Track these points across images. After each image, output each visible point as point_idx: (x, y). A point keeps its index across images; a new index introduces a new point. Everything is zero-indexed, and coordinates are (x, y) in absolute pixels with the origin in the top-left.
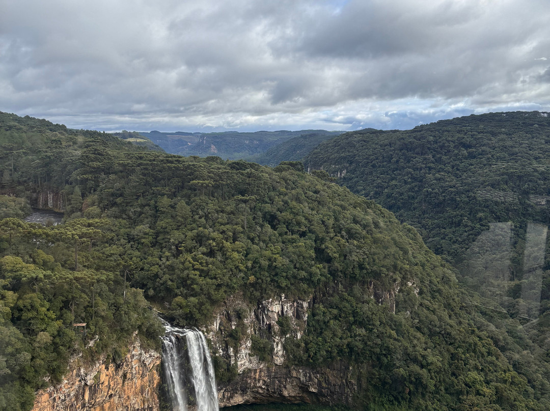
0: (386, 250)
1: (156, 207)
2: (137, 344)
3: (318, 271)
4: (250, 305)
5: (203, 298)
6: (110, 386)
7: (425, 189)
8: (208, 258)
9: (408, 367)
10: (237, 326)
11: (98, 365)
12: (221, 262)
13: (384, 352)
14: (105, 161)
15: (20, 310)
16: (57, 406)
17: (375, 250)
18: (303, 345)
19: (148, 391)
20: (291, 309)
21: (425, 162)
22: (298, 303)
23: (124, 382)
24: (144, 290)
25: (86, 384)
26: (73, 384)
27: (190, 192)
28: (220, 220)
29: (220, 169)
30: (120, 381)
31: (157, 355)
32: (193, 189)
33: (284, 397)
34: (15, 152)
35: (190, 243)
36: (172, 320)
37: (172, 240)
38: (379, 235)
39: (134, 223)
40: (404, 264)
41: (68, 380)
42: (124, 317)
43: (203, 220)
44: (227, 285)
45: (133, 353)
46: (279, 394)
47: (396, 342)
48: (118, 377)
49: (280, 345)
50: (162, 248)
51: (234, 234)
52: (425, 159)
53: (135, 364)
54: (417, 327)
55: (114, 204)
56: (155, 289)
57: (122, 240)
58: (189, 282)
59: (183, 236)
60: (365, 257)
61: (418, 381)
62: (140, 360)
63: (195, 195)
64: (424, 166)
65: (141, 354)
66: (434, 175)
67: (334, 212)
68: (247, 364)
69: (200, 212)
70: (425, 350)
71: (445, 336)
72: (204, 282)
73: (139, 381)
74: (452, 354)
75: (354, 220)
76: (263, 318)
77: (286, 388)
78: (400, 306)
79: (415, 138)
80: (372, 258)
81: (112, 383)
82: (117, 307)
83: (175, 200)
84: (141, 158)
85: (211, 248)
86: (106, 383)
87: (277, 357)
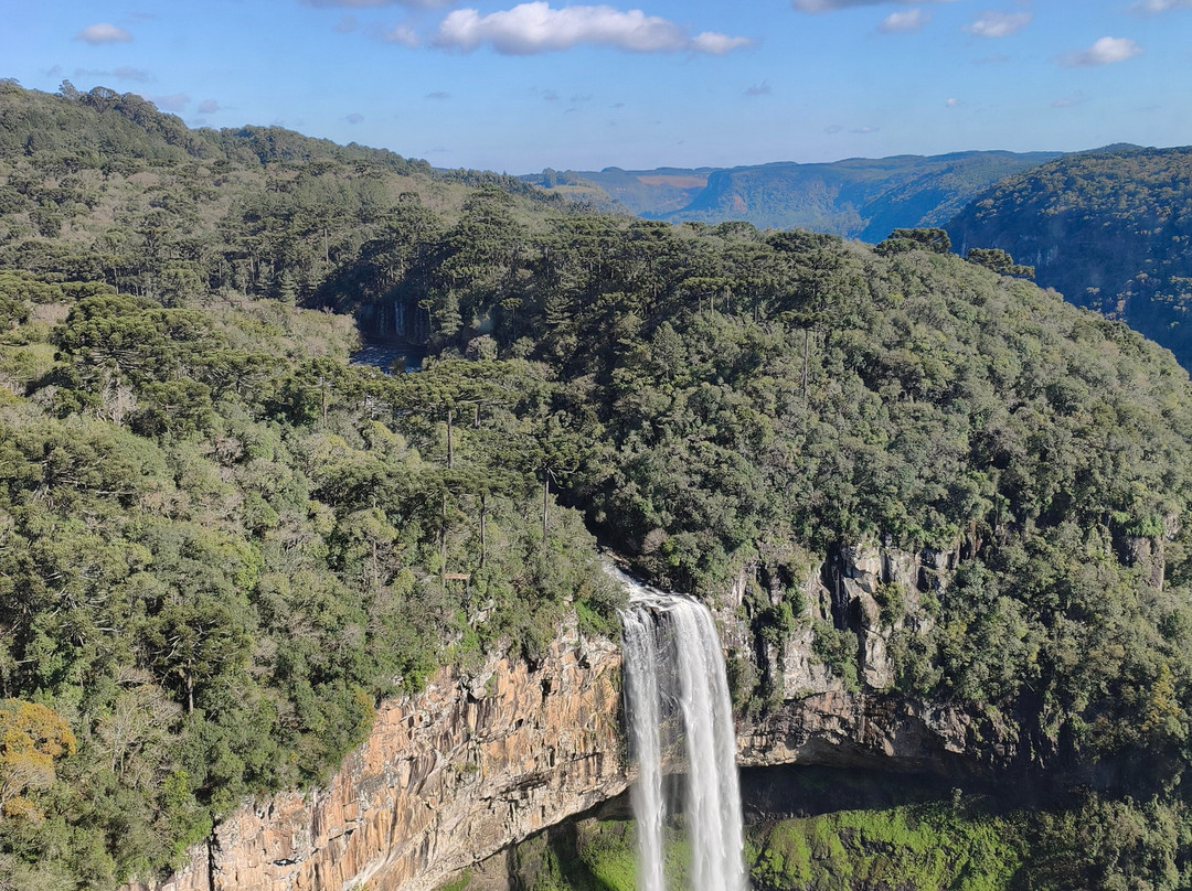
2: (572, 622)
3: (974, 485)
4: (812, 555)
5: (709, 535)
6: (518, 703)
8: (720, 449)
10: (783, 598)
11: (493, 659)
12: (748, 458)
14: (506, 237)
16: (417, 734)
18: (933, 647)
19: (594, 720)
20: (907, 567)
22: (924, 556)
23: (545, 696)
24: (584, 512)
25: (470, 697)
26: (446, 693)
29: (749, 249)
30: (538, 695)
31: (612, 647)
32: (689, 297)
33: (886, 757)
35: (679, 415)
36: (640, 576)
37: (644, 408)
41: (436, 685)
42: (547, 568)
43: (710, 365)
44: (762, 510)
45: (564, 639)
46: (875, 750)
48: (534, 687)
49: (879, 646)
51: (779, 396)
53: (568, 662)
56: (608, 511)
58: (678, 498)
59: (667, 401)
60: (1094, 455)
62: (577, 657)
63: (694, 311)
65: (579, 643)
68: (804, 679)
69: (705, 348)
72: (711, 500)
73: (577, 697)
75: (1070, 367)
76: (842, 584)
77: (893, 739)
78: (1177, 572)
80: (1112, 458)
81: (521, 698)
82: (530, 544)
83: (650, 320)
84: (579, 229)
85: (726, 429)
86: (510, 698)
87: (873, 669)
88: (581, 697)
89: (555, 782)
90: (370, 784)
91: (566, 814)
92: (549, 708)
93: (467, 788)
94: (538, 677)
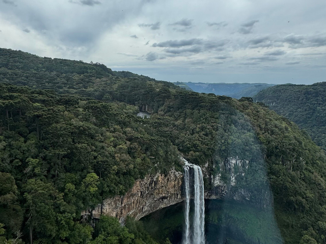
0: (290, 141)
1: (186, 113)
2: (174, 168)
3: (255, 148)
4: (222, 159)
5: (201, 153)
7: (316, 114)
8: (205, 137)
9: (296, 197)
10: (215, 167)
11: (158, 174)
12: (210, 139)
13: (284, 188)
14: (168, 93)
15: (131, 149)
16: (142, 187)
17: (284, 141)
18: (245, 179)
19: (177, 187)
20: (240, 163)
21: (317, 101)
22: (244, 161)
23: (168, 182)
24: (178, 147)
25: (153, 180)
26: (148, 179)
27: (200, 108)
28: (212, 121)
29: (213, 99)
30: (166, 181)
31: (181, 173)
32: (201, 107)
33: (234, 199)
34: (135, 89)
35: (198, 129)
36: (188, 160)
37: (191, 128)
38: (287, 134)
39: (176, 120)
40: (299, 149)
41: (147, 178)
42: (170, 157)
43: (204, 120)
44: (213, 149)
45: (172, 171)
46: (232, 198)
47: (291, 185)
48: (166, 180)
49: (234, 177)
50: (187, 130)
51: (217, 127)
52: (318, 99)
53: (172, 176)
54: (303, 179)
55: (170, 111)
56: (182, 147)
57: (171, 126)
58: (196, 145)
59: (195, 126)
60: (279, 143)
61: (300, 204)
62: (174, 174)
63: (202, 110)
64: (316, 102)
65: (175, 172)
66: (322, 107)
67: (266, 121)
68: (219, 183)
69: (204, 117)
70: (306, 190)
71: (317, 185)
72: (203, 146)
73: (174, 183)
74: (321, 194)
75: (275, 126)
76: (227, 165)
77: (235, 196)
78: (295, 168)
79: (313, 89)
80: (283, 144)
81: (163, 181)
82: (167, 152)
83: (193, 111)
84: (181, 93)
85: (207, 133)
86: (161, 181)
87: (232, 182)
88: (175, 182)
89: (168, 198)
90: (133, 195)
91: (170, 205)
92: (168, 184)
93: (151, 198)
94: (167, 178)
